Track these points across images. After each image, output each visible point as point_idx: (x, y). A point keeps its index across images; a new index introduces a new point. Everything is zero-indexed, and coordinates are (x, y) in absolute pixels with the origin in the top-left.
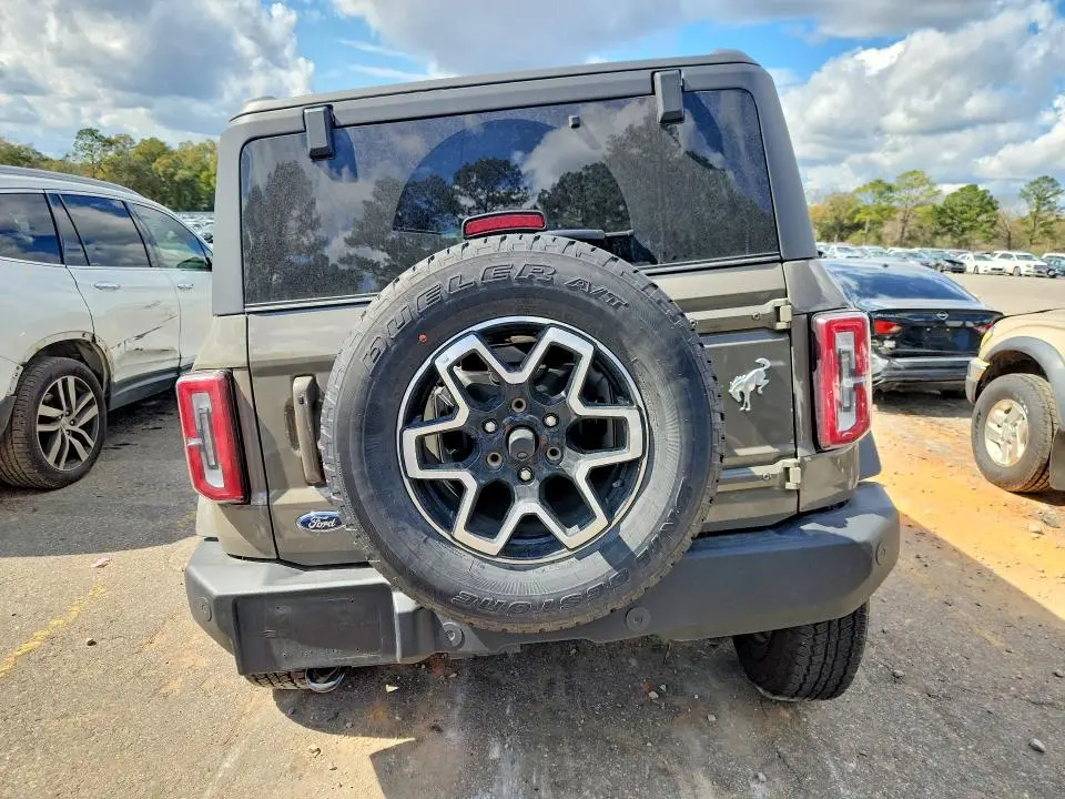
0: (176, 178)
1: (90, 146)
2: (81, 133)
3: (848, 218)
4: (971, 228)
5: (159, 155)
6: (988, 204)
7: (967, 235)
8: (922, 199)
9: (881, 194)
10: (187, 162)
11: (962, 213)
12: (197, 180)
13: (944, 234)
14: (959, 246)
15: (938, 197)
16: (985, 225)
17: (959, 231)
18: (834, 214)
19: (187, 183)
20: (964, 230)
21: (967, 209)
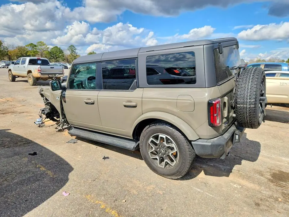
3: (25, 54)
4: (59, 57)
6: (61, 51)
7: (58, 59)
8: (45, 49)
9: (33, 47)
11: (56, 53)
13: (52, 59)
14: (56, 62)
15: (49, 49)
16: (62, 57)
17: (56, 58)
18: (20, 53)
20: (57, 58)
21: (56, 52)
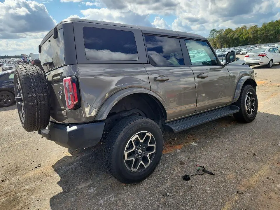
0: (233, 38)
1: (213, 34)
2: (211, 31)
5: (230, 33)
10: (237, 33)
12: (239, 37)
19: (236, 39)
